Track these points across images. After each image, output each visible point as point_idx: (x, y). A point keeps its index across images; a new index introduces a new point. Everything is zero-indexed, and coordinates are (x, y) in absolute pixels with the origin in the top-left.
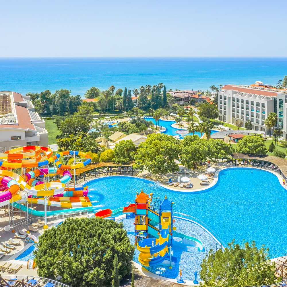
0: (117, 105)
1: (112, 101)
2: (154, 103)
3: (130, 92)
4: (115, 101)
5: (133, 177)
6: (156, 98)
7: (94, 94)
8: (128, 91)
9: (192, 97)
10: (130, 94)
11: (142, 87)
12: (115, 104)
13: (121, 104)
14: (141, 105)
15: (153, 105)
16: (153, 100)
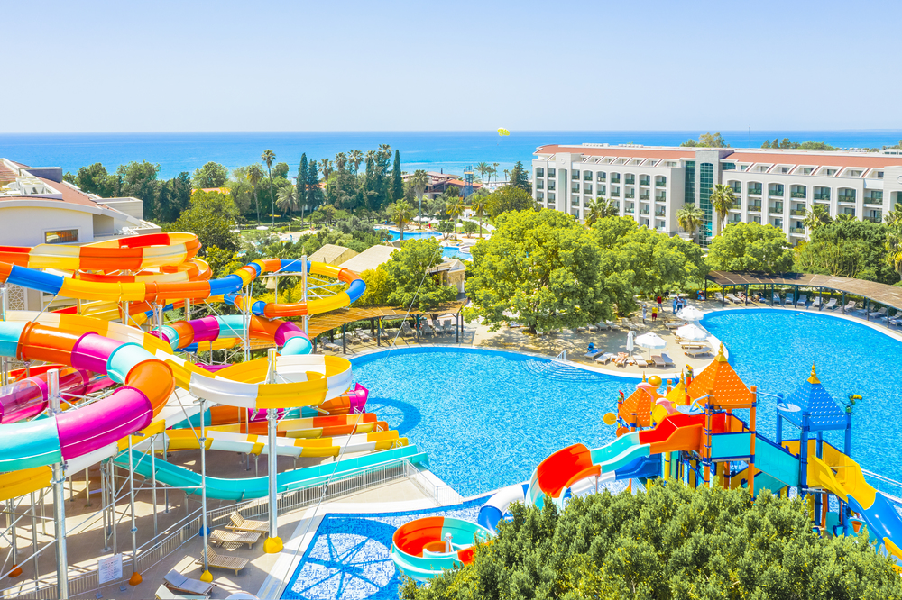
0: (281, 199)
1: (266, 191)
2: (372, 192)
3: (313, 165)
4: (275, 190)
5: (462, 346)
6: (376, 182)
7: (214, 180)
8: (309, 162)
9: (449, 184)
10: (314, 171)
11: (340, 155)
12: (276, 198)
13: (290, 196)
14: (343, 198)
15: (371, 198)
16: (369, 186)
